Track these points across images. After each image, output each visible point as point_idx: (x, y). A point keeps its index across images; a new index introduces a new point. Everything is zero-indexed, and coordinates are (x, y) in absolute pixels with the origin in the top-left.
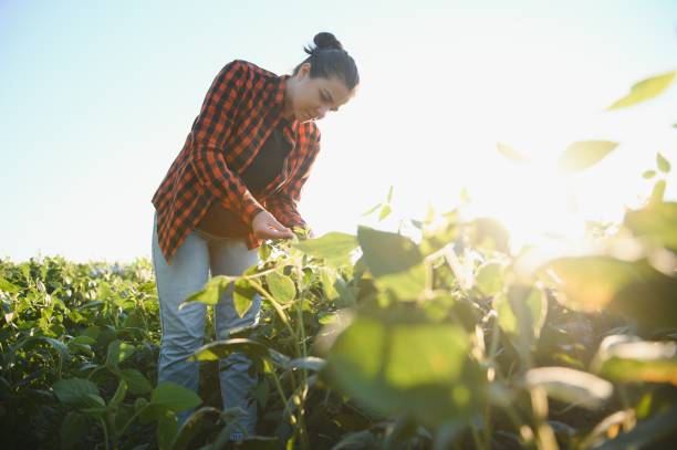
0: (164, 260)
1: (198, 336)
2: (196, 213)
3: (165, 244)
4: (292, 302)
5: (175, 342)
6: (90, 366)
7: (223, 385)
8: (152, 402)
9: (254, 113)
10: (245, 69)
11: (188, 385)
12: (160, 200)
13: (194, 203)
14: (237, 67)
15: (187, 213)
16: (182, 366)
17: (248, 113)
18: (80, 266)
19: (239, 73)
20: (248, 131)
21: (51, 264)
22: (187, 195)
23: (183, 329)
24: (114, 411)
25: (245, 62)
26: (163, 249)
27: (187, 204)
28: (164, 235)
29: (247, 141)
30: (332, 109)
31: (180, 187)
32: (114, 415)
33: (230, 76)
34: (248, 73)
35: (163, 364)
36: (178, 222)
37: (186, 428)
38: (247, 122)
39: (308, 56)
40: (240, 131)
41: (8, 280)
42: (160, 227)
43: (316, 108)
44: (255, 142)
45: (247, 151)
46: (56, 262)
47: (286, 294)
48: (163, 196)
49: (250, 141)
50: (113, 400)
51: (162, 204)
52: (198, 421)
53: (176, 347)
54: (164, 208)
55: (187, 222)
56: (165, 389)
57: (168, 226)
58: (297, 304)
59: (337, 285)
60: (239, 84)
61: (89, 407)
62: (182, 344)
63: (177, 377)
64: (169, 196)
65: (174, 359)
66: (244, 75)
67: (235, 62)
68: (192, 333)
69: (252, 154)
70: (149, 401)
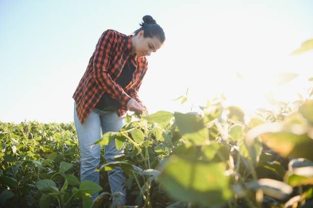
0: (81, 124)
1: (97, 158)
2: (94, 101)
3: (80, 116)
4: (143, 142)
5: (87, 161)
6: (52, 172)
7: (110, 180)
8: (80, 189)
9: (118, 53)
10: (113, 33)
11: (94, 181)
12: (77, 96)
13: (93, 96)
14: (109, 33)
15: (90, 101)
16: (90, 173)
17: (116, 53)
18: (46, 125)
19: (111, 36)
20: (117, 62)
21: (32, 124)
22: (90, 93)
23: (90, 155)
24: (63, 194)
25: (112, 30)
26: (80, 119)
27: (90, 97)
28: (80, 112)
29: (116, 66)
30: (154, 52)
31: (86, 90)
32: (63, 196)
33: (107, 37)
34: (115, 35)
35: (82, 172)
36: (86, 106)
37: (96, 202)
38: (116, 58)
39: (141, 27)
40: (113, 62)
41: (13, 132)
42: (77, 109)
43: (147, 51)
44: (120, 67)
45: (117, 71)
46: (35, 123)
47: (140, 138)
48: (78, 94)
49: (118, 66)
50: (62, 189)
51: (78, 98)
52: (101, 199)
53: (87, 164)
54: (79, 100)
55: (90, 106)
56: (84, 184)
57: (82, 108)
58: (145, 143)
59: (163, 134)
60: (111, 40)
61: (52, 192)
62: (90, 162)
63: (89, 178)
64: (81, 94)
65: (87, 169)
66: (113, 37)
67: (108, 30)
68: (95, 157)
69: (119, 72)
70: (79, 189)
